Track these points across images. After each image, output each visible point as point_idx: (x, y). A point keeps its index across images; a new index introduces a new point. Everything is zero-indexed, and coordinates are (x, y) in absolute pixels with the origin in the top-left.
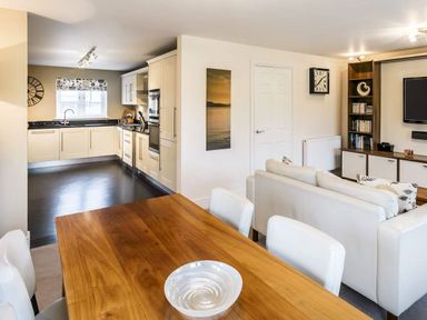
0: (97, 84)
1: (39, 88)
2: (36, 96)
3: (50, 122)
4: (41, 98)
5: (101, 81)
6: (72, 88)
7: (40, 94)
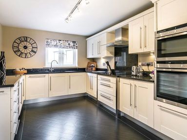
0: (72, 44)
1: (34, 45)
2: (32, 51)
3: (42, 70)
4: (35, 52)
5: (74, 42)
6: (56, 46)
7: (35, 50)
